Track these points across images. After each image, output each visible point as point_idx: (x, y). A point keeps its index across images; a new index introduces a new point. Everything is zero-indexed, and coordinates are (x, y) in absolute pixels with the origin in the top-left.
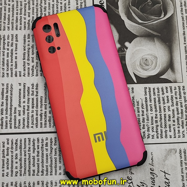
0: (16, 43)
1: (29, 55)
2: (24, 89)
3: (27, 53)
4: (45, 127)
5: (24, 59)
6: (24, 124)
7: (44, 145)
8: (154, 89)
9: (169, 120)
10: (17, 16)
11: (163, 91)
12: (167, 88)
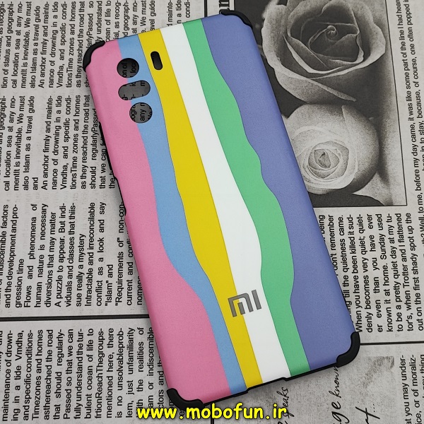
0: (30, 115)
1: (57, 142)
2: (44, 217)
3: (53, 137)
4: (88, 304)
5: (46, 150)
6: (39, 298)
7: (85, 347)
8: (341, 220)
9: (376, 291)
10: (35, 56)
11: (360, 223)
12: (370, 218)
